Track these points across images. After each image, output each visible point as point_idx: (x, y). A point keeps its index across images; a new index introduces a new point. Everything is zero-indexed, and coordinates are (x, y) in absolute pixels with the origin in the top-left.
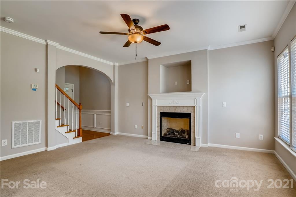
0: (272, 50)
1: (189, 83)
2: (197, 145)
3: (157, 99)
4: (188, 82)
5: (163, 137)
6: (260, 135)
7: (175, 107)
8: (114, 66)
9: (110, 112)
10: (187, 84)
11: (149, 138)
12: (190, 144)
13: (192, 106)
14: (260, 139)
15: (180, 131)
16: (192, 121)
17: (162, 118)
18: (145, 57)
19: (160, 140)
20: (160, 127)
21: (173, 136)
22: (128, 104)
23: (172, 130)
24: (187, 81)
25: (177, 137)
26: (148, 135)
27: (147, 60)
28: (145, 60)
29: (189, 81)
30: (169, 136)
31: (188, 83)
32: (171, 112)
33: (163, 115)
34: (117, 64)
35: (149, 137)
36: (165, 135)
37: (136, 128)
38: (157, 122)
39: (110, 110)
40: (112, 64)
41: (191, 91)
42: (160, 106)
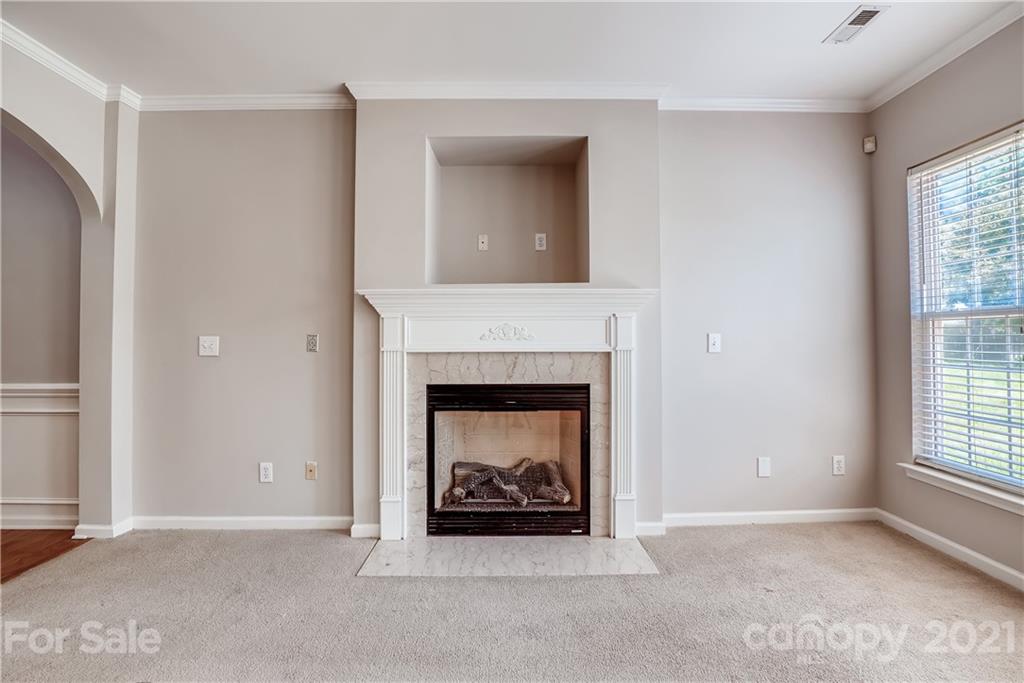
0: (869, 147)
1: (544, 248)
2: (621, 531)
3: (409, 317)
4: (540, 239)
5: (442, 515)
6: (836, 458)
7: (509, 360)
8: (112, 109)
9: (74, 396)
10: (538, 248)
11: (358, 530)
12: (587, 532)
13: (596, 353)
14: (835, 473)
15: (522, 470)
16: (592, 424)
17: (438, 415)
18: (337, 82)
19: (430, 533)
20: (424, 466)
21: (498, 504)
22: (210, 345)
23: (483, 469)
24: (538, 236)
25: (520, 505)
26: (351, 513)
27: (350, 107)
28: (331, 102)
29: (544, 236)
30: (472, 506)
31: (541, 245)
32: (487, 383)
33: (443, 398)
34: (132, 100)
35: (360, 522)
36: (453, 502)
37: (271, 479)
38: (413, 437)
39: (76, 379)
40: (101, 91)
41: (588, 281)
42: (427, 354)
